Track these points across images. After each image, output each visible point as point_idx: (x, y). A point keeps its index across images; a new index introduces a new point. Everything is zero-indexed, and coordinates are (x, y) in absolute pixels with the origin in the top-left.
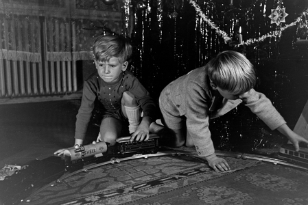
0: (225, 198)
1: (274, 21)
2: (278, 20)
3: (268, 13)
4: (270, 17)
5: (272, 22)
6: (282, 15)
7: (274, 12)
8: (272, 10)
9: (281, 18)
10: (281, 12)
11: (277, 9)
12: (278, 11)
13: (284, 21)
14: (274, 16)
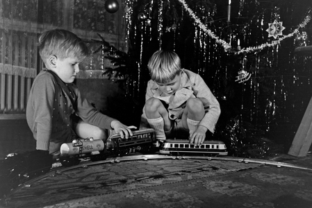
0: (232, 188)
1: (271, 34)
2: (275, 33)
3: (266, 27)
4: (267, 30)
5: (269, 36)
6: (280, 29)
7: (271, 25)
8: (269, 24)
9: (278, 32)
10: (278, 25)
11: (275, 23)
12: (275, 25)
13: (281, 34)
14: (271, 30)
